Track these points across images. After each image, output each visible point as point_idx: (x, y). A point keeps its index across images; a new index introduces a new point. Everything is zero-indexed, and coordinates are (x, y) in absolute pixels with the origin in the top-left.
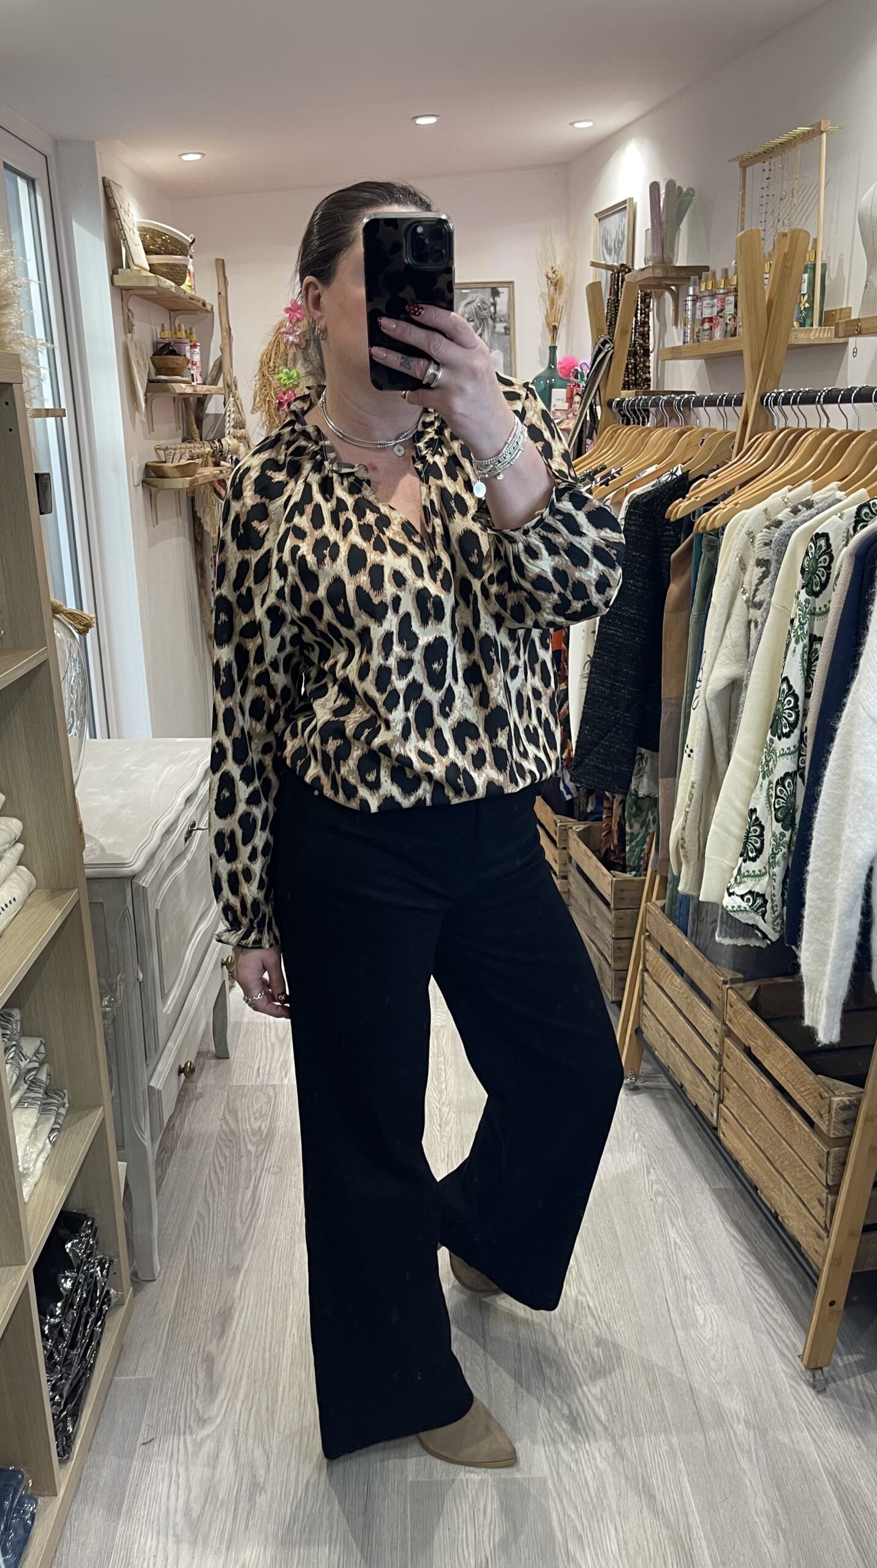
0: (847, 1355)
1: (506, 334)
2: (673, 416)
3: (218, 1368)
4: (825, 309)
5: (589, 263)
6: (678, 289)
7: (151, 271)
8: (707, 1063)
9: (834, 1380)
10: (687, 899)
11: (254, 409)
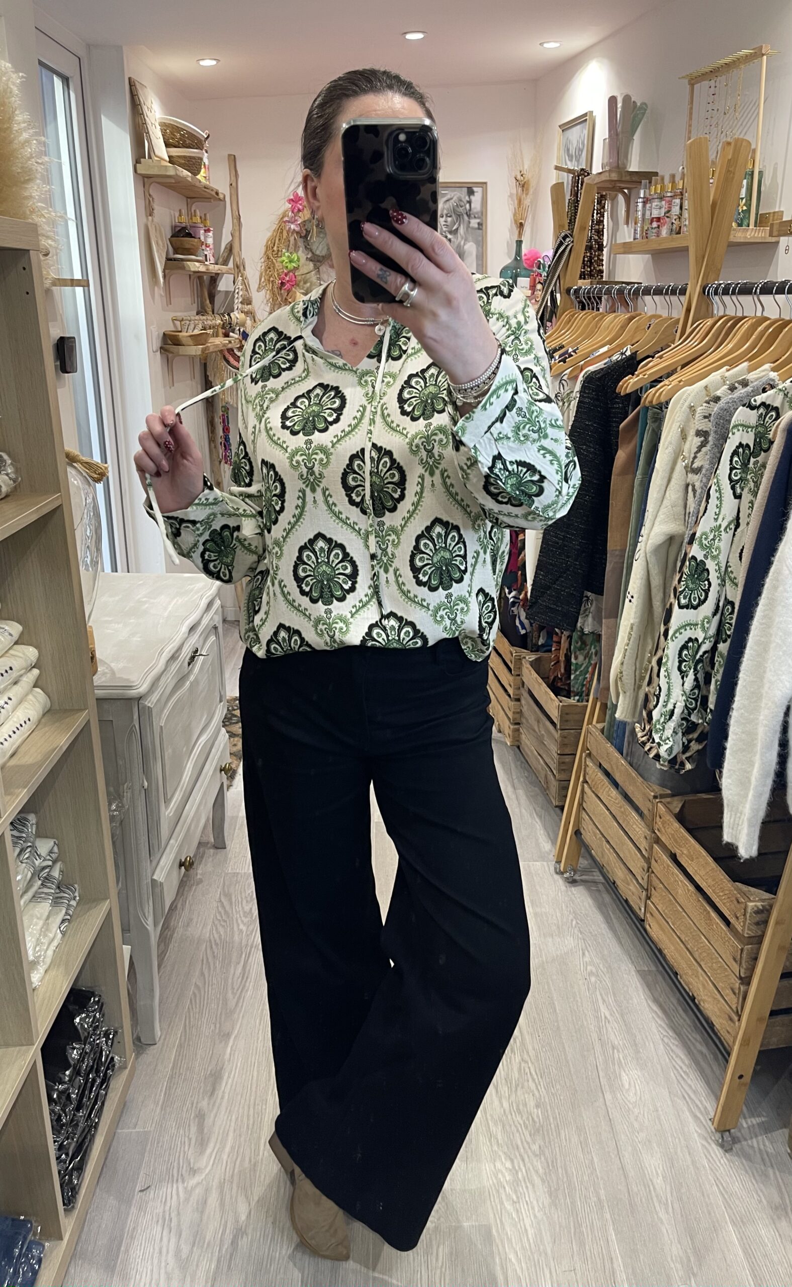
0: (750, 1117)
1: (479, 229)
2: (624, 303)
3: (208, 1122)
4: (760, 212)
5: (552, 168)
6: (629, 192)
7: (170, 162)
8: (637, 864)
9: (740, 1141)
10: (623, 724)
11: (259, 288)
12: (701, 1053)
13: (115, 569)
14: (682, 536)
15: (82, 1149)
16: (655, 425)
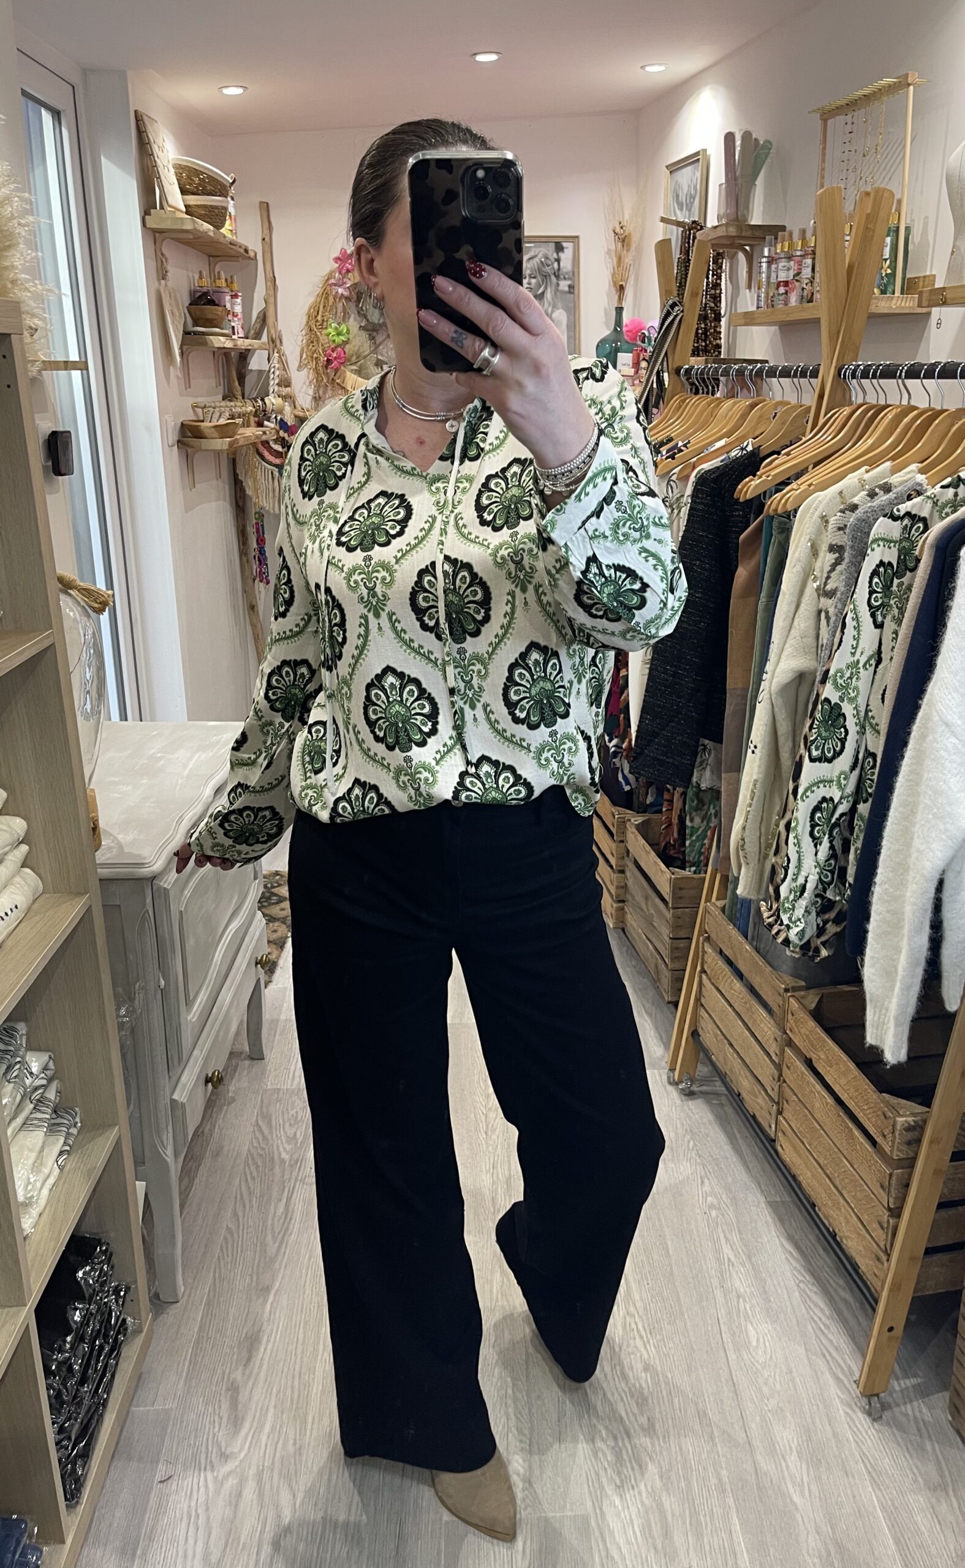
0: (903, 1378)
1: (570, 292)
2: (745, 386)
3: (243, 1397)
4: (908, 276)
5: (658, 219)
6: (752, 249)
7: (187, 213)
8: (766, 1072)
9: (890, 1407)
10: (746, 903)
11: (300, 366)
12: (845, 1301)
13: (124, 717)
14: (815, 671)
15: (88, 1432)
16: (781, 537)
